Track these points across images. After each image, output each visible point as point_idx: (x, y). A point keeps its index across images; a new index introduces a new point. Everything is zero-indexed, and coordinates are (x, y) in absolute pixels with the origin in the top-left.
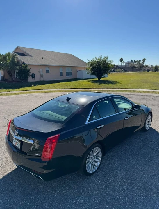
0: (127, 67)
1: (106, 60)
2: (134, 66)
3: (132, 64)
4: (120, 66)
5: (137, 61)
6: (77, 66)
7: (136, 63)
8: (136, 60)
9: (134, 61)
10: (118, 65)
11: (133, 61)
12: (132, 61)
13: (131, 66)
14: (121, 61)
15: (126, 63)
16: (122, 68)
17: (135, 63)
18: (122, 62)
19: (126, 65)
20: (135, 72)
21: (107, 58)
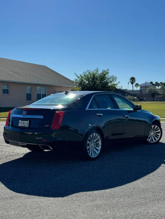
0: (143, 93)
1: (105, 75)
2: (155, 92)
3: (152, 88)
4: (130, 91)
5: (161, 83)
6: (56, 84)
7: (160, 87)
8: (159, 82)
9: (156, 83)
10: (126, 90)
11: (154, 83)
12: (151, 83)
13: (150, 92)
14: (132, 83)
15: (142, 87)
16: (134, 95)
17: (157, 87)
18: (134, 84)
19: (141, 91)
20: (157, 102)
21: (108, 73)
